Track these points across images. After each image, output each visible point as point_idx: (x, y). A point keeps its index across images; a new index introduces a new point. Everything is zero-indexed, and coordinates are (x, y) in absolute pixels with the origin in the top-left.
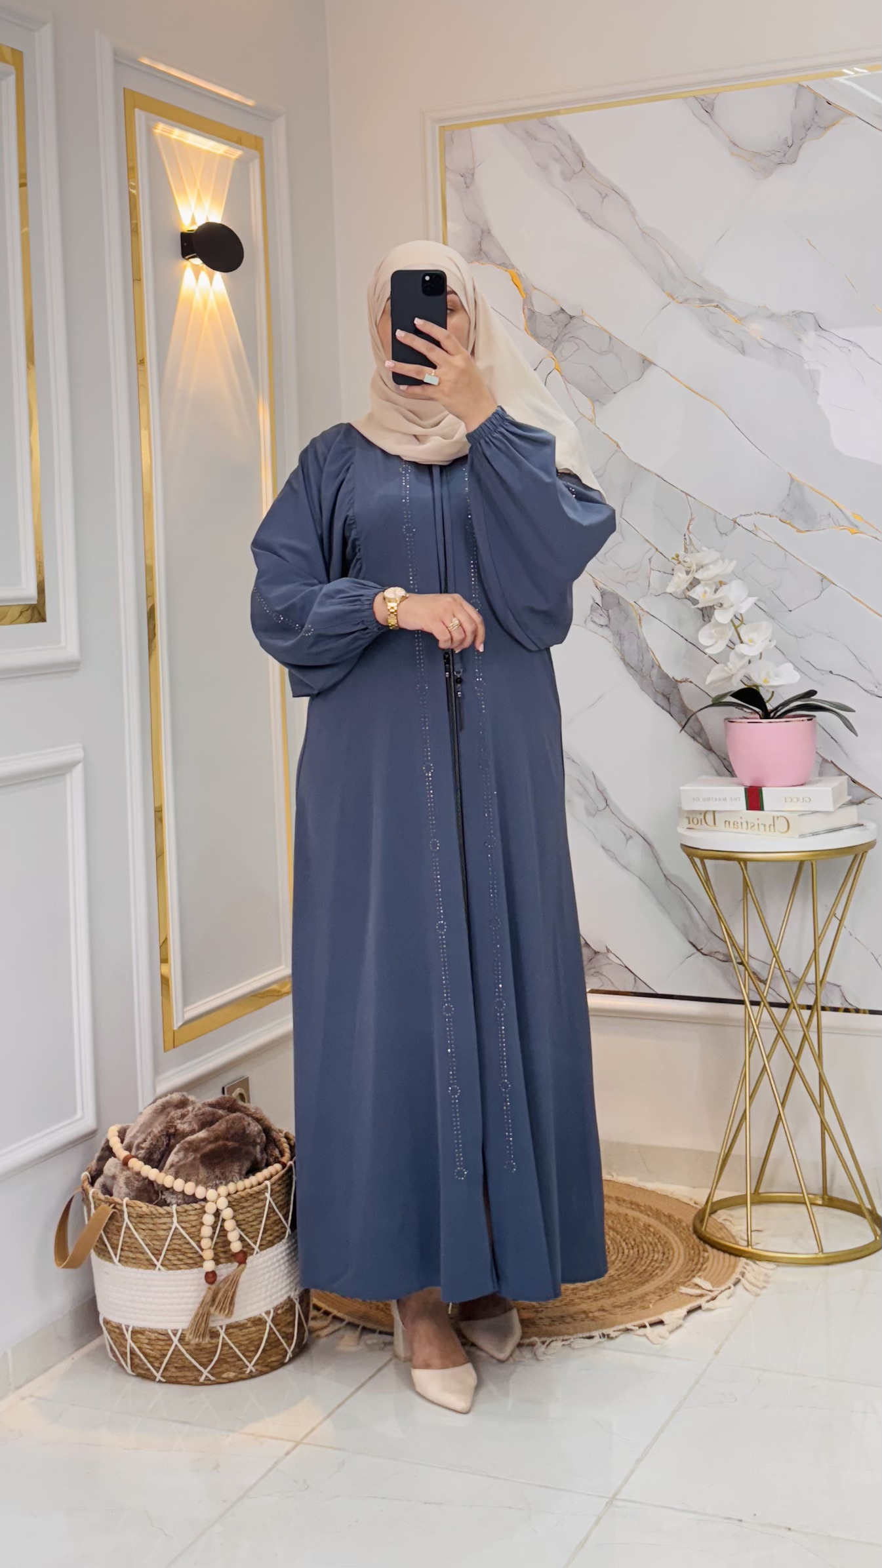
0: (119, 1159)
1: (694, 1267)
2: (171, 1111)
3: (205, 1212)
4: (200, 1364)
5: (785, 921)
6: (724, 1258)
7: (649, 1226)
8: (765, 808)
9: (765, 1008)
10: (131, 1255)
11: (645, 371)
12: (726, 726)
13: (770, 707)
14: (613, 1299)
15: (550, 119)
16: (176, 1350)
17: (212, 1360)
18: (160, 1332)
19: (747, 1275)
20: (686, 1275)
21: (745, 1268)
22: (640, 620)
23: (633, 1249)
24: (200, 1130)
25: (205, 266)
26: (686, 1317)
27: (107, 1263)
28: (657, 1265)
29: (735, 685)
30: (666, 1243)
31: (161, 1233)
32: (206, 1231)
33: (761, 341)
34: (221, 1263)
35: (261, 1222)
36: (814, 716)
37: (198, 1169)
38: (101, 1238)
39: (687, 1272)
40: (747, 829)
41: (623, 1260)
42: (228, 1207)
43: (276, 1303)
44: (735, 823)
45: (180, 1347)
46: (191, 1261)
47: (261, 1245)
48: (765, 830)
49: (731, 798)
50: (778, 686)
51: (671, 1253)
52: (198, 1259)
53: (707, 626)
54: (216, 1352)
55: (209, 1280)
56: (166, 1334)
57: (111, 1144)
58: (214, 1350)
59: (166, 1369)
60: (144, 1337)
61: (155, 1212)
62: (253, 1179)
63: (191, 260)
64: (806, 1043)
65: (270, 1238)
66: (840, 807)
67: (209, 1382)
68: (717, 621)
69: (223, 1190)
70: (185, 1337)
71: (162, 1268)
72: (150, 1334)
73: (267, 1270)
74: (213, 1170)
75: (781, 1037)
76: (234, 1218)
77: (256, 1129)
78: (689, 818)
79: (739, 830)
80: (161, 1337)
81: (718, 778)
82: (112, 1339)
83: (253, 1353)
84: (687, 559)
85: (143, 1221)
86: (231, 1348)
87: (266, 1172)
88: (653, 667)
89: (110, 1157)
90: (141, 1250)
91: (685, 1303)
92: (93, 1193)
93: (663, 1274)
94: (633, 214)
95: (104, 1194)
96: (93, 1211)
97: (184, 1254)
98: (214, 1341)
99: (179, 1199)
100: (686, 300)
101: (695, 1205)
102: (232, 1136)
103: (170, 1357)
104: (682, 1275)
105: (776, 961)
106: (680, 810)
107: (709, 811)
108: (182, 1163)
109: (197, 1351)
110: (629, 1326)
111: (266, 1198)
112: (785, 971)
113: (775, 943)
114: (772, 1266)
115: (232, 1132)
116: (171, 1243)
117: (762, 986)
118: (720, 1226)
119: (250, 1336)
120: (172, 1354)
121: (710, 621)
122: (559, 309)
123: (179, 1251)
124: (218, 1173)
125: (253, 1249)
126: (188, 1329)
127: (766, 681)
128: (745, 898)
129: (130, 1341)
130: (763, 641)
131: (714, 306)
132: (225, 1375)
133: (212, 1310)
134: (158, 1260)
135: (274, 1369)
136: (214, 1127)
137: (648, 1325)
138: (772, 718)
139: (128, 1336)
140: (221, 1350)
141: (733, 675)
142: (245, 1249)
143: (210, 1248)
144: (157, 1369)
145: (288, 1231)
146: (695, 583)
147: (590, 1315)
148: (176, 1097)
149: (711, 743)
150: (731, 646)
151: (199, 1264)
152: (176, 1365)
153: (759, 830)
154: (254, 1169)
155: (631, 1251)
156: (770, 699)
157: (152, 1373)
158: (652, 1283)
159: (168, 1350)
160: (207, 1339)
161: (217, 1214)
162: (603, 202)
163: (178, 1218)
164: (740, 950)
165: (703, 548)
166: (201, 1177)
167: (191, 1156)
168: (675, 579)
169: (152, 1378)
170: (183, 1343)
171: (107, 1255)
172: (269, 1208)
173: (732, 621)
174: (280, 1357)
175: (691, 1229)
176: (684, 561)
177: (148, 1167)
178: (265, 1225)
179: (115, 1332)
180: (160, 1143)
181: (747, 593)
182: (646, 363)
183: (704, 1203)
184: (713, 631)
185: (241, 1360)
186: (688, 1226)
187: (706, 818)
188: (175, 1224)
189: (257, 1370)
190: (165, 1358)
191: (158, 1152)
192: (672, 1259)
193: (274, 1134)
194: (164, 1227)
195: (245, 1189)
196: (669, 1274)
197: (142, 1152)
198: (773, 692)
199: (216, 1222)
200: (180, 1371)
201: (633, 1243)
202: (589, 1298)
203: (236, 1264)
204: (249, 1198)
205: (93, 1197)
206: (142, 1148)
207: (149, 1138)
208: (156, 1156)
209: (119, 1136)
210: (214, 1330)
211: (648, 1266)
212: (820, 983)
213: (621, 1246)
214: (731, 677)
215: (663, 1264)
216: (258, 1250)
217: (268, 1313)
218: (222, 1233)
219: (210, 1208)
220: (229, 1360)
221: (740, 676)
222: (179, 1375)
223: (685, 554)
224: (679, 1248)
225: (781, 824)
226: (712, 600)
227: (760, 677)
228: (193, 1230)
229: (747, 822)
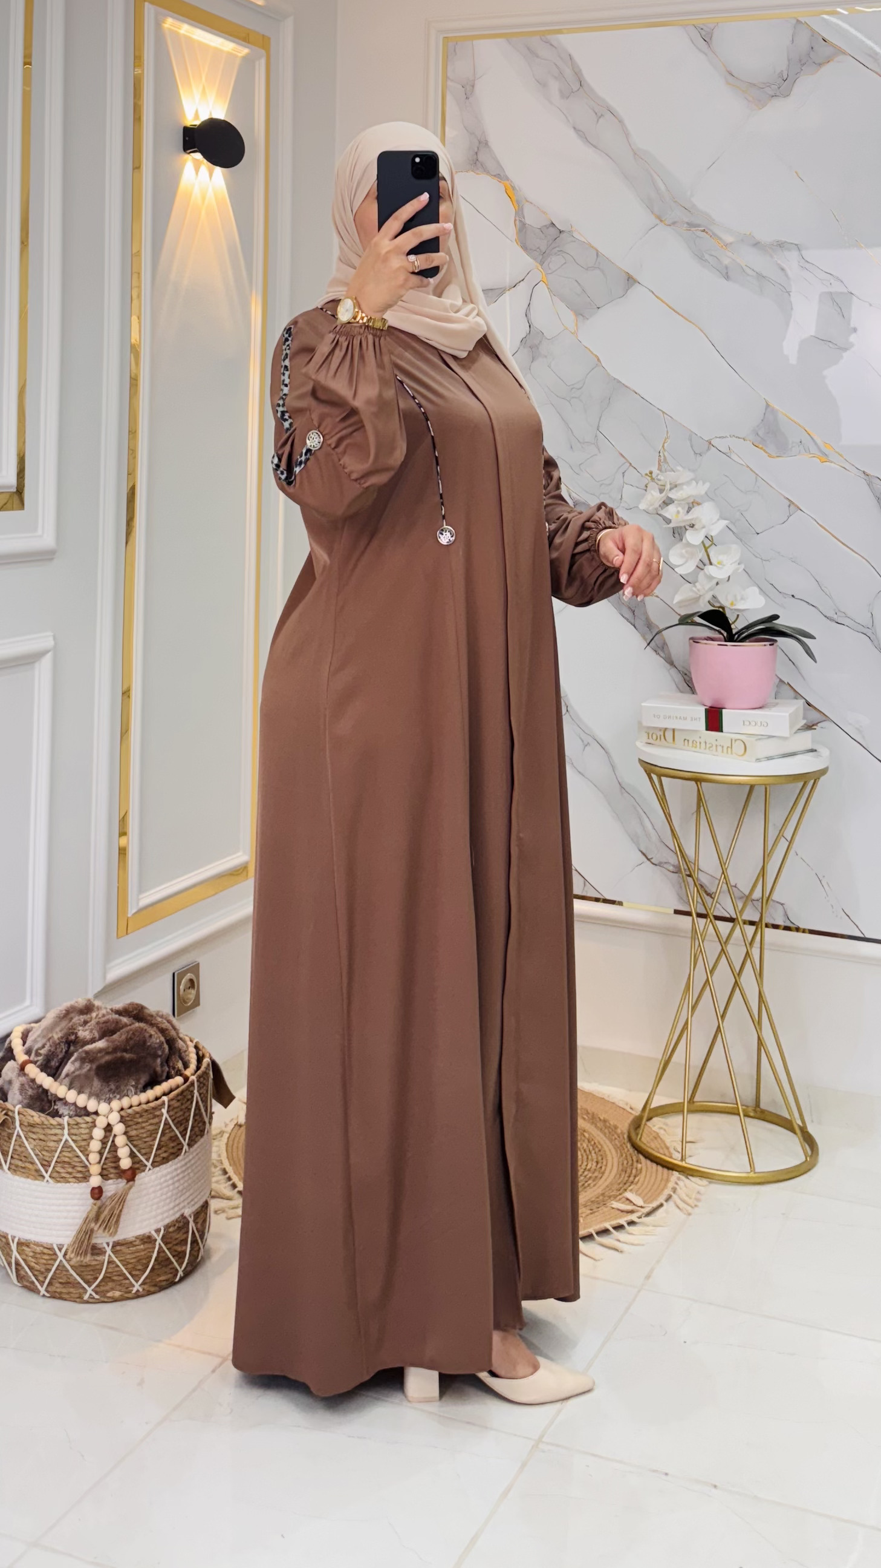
0: (18, 1064)
2: (75, 1018)
3: (95, 1126)
4: (84, 1281)
5: (734, 838)
6: (656, 1170)
8: (724, 730)
9: (711, 923)
10: (21, 1164)
11: (629, 288)
12: (690, 645)
13: (734, 632)
15: (551, 37)
16: (61, 1266)
17: (97, 1278)
18: (45, 1246)
19: (680, 1192)
20: (618, 1187)
21: (677, 1183)
24: (99, 1037)
25: (205, 161)
28: (590, 1175)
29: (702, 605)
30: (600, 1151)
31: (52, 1144)
32: (95, 1145)
33: (745, 267)
34: (110, 1179)
35: (155, 1138)
36: (778, 642)
37: (93, 1080)
40: (705, 749)
42: (121, 1122)
44: (694, 742)
45: (65, 1262)
46: (80, 1176)
47: (153, 1162)
48: (723, 752)
49: (691, 717)
50: (744, 610)
52: (85, 1173)
53: (679, 545)
54: (101, 1270)
55: (94, 1196)
56: (51, 1249)
57: (13, 1047)
58: (98, 1267)
59: (50, 1284)
60: (29, 1250)
61: (46, 1122)
62: (149, 1094)
63: (192, 154)
64: (749, 960)
65: (167, 1154)
66: (795, 733)
67: (94, 1300)
68: (688, 542)
69: (115, 1103)
70: (71, 1255)
71: (50, 1180)
72: (35, 1247)
73: (158, 1190)
74: (108, 1082)
75: (724, 953)
76: (126, 1133)
77: (159, 1040)
78: (648, 734)
79: (698, 749)
80: (46, 1251)
81: (680, 694)
83: (141, 1272)
84: (662, 478)
85: (34, 1130)
86: (117, 1266)
87: (164, 1086)
89: (10, 1060)
90: (30, 1160)
93: (594, 1186)
94: (627, 135)
97: (74, 1167)
98: (98, 1258)
99: (71, 1110)
100: (674, 223)
101: (630, 1110)
102: (132, 1048)
103: (55, 1272)
105: (725, 877)
106: (640, 723)
107: (670, 729)
108: (77, 1074)
109: (80, 1268)
111: (161, 1116)
112: (731, 886)
113: (725, 860)
114: (705, 1183)
115: (132, 1042)
116: (61, 1155)
117: (708, 900)
118: (654, 1134)
119: (137, 1254)
120: (57, 1269)
121: (682, 540)
122: (549, 223)
123: (69, 1163)
124: (113, 1087)
125: (145, 1166)
126: (71, 1246)
127: (733, 605)
128: (698, 815)
129: (15, 1252)
130: (731, 564)
131: (702, 231)
132: (110, 1294)
133: (97, 1226)
134: (47, 1172)
135: (163, 1288)
136: (115, 1036)
138: (735, 641)
139: (14, 1247)
140: (107, 1269)
141: (700, 596)
142: (136, 1166)
143: (98, 1162)
144: (42, 1283)
145: (186, 1146)
146: (667, 502)
149: (673, 660)
150: (701, 566)
152: (60, 1280)
153: (717, 750)
154: (150, 1084)
156: (735, 621)
159: (53, 1265)
160: (92, 1256)
161: (108, 1129)
162: (598, 120)
163: (69, 1130)
164: (692, 864)
165: (679, 468)
166: (94, 1090)
167: (88, 1066)
168: (649, 497)
169: (36, 1290)
170: (68, 1260)
172: (165, 1126)
173: (703, 542)
174: (170, 1276)
175: (626, 1136)
176: (659, 480)
177: (44, 1075)
178: (159, 1141)
179: (1, 1240)
180: (58, 1051)
181: (718, 517)
182: (630, 280)
184: (684, 551)
185: (128, 1279)
186: (622, 1133)
187: (666, 734)
188: (66, 1137)
189: (144, 1289)
190: (49, 1272)
191: (55, 1058)
192: (605, 1169)
194: (54, 1137)
195: (148, 1102)
196: (602, 1185)
198: (738, 616)
199: (107, 1138)
200: (65, 1287)
204: (144, 1115)
210: (99, 1247)
212: (767, 901)
214: (697, 599)
215: (596, 1174)
216: (151, 1167)
217: (158, 1231)
218: (112, 1149)
219: (101, 1122)
220: (115, 1278)
221: (708, 597)
222: (64, 1290)
223: (658, 472)
224: (613, 1158)
225: (738, 747)
226: (684, 521)
227: (727, 600)
228: (83, 1143)
229: (706, 743)
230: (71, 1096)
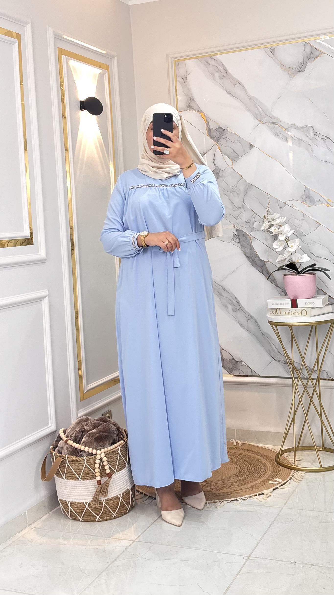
0: (64, 441)
1: (275, 473)
2: (83, 423)
3: (96, 459)
4: (96, 514)
5: (306, 349)
6: (286, 470)
7: (259, 459)
8: (298, 307)
9: (299, 380)
10: (69, 475)
11: (251, 149)
12: (284, 278)
13: (299, 271)
14: (245, 486)
15: (215, 57)
16: (87, 509)
17: (100, 513)
18: (81, 503)
19: (295, 476)
20: (272, 476)
21: (293, 473)
22: (251, 240)
23: (253, 468)
24: (93, 429)
25: (89, 113)
26: (272, 491)
27: (61, 479)
28: (262, 473)
29: (287, 262)
30: (265, 465)
31: (80, 467)
32: (97, 466)
33: (293, 137)
34: (103, 477)
35: (117, 462)
36: (315, 273)
37: (93, 443)
38: (58, 470)
39: (272, 475)
40: (292, 314)
41: (249, 472)
42: (105, 457)
43: (123, 491)
44: (288, 312)
46: (91, 477)
47: (117, 470)
48: (298, 315)
49: (286, 304)
50: (302, 262)
51: (267, 469)
52: (94, 476)
53: (276, 241)
54: (102, 510)
55: (99, 484)
56: (83, 504)
57: (61, 436)
58: (100, 509)
59: (83, 516)
60: (75, 505)
61: (78, 460)
62: (113, 446)
63: (84, 111)
64: (315, 392)
65: (121, 467)
66: (325, 306)
67: (99, 521)
68: (279, 239)
69: (103, 450)
70: (90, 505)
71: (81, 480)
72: (77, 504)
73: (119, 479)
74: (98, 443)
75: (306, 390)
76: (107, 461)
77: (114, 428)
78: (271, 311)
79: (289, 315)
80: (81, 505)
81: (281, 296)
82: (63, 506)
83: (115, 510)
84: (268, 217)
85: (73, 463)
86: (107, 508)
87: (118, 444)
88: (256, 257)
89: (61, 440)
90: (73, 474)
91: (272, 487)
92: (55, 453)
93: (263, 477)
94: (246, 91)
95: (59, 454)
96: (55, 460)
97: (89, 474)
98: (101, 506)
99: (87, 454)
101: (276, 452)
102: (105, 431)
103: (85, 512)
104: (271, 477)
105: (303, 363)
106: (267, 308)
107: (278, 308)
108: (87, 441)
109: (94, 510)
110: (251, 495)
111: (118, 453)
112: (306, 366)
113: (303, 357)
114: (304, 472)
115: (105, 429)
116: (84, 471)
117: (298, 372)
118: (285, 459)
119: (114, 503)
121: (277, 240)
122: (219, 127)
123: (87, 473)
124: (101, 445)
125: (114, 472)
126: (91, 502)
127: (298, 261)
128: (292, 340)
129: (70, 507)
130: (296, 246)
131: (276, 125)
132: (105, 518)
133: (100, 495)
134: (79, 477)
135: (123, 515)
136: (99, 428)
137: (258, 495)
138: (300, 274)
139: (69, 505)
140: (104, 509)
141: (286, 259)
142: (111, 472)
143: (98, 472)
144: (80, 517)
145: (127, 465)
146: (271, 226)
147: (237, 492)
148: (84, 417)
149: (278, 284)
150: (285, 248)
151: (95, 478)
152: (87, 515)
153: (296, 315)
154: (113, 443)
155: (252, 469)
156: (299, 267)
157: (78, 518)
158: (259, 480)
159: (84, 510)
160: (99, 505)
161: (101, 459)
162: (234, 87)
163: (86, 461)
164: (291, 359)
165: (274, 213)
166: (94, 446)
167: (91, 439)
168: (264, 225)
169: (79, 520)
170: (90, 507)
171: (60, 475)
172: (120, 456)
173: (285, 239)
174: (125, 510)
175: (274, 460)
176: (267, 218)
177: (75, 443)
178: (118, 463)
179: (64, 504)
180: (79, 434)
181: (290, 229)
182: (251, 146)
183: (279, 451)
184: (278, 243)
185: (111, 512)
186: (273, 459)
187: (277, 311)
188: (86, 463)
189: (117, 516)
190: (83, 512)
191: (78, 438)
192: (267, 471)
193: (121, 430)
194: (82, 465)
195: (111, 450)
196: (266, 476)
197: (73, 438)
198: (300, 265)
199: (100, 462)
201: (253, 466)
202: (237, 485)
203: (108, 478)
204: (112, 453)
205: (55, 455)
206: (73, 437)
207: (75, 433)
208: (78, 439)
209: (63, 433)
210: (101, 502)
211: (258, 474)
212: (319, 370)
213: (249, 467)
215: (264, 473)
216: (116, 472)
217: (120, 495)
218: (103, 466)
219: (98, 457)
220: (107, 512)
221: (288, 259)
222: (88, 518)
223: (267, 215)
224: (270, 467)
225: (304, 313)
226: (278, 232)
227: (295, 259)
228: (92, 465)
229: (292, 312)
230: (86, 449)
